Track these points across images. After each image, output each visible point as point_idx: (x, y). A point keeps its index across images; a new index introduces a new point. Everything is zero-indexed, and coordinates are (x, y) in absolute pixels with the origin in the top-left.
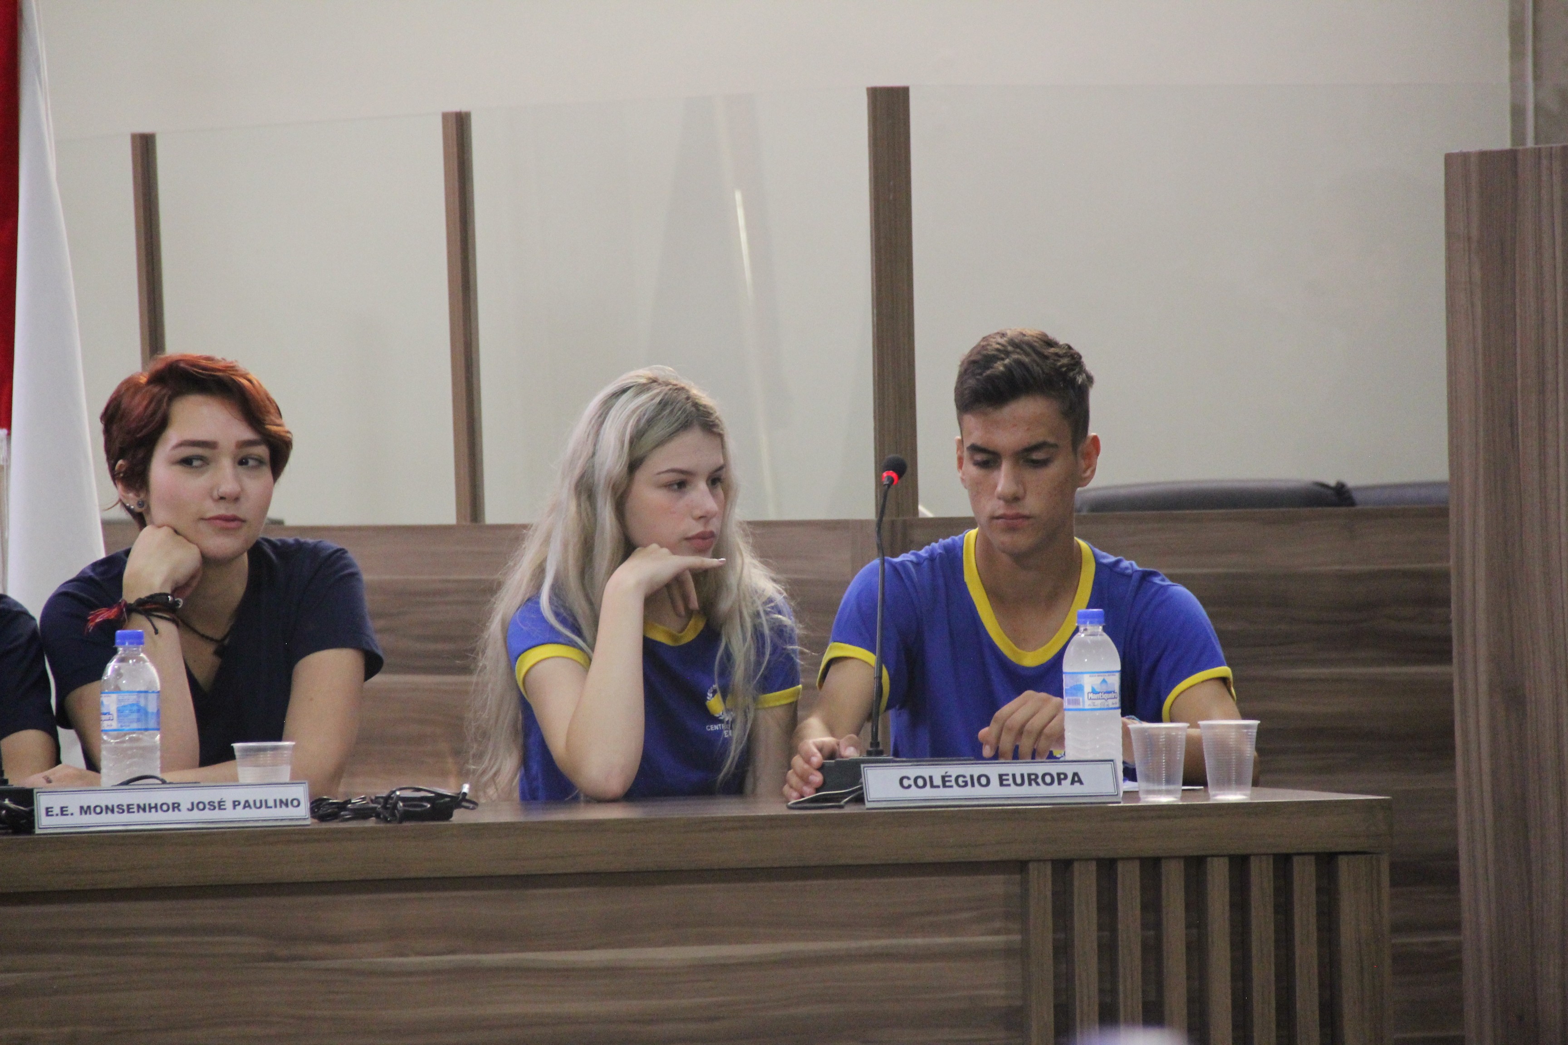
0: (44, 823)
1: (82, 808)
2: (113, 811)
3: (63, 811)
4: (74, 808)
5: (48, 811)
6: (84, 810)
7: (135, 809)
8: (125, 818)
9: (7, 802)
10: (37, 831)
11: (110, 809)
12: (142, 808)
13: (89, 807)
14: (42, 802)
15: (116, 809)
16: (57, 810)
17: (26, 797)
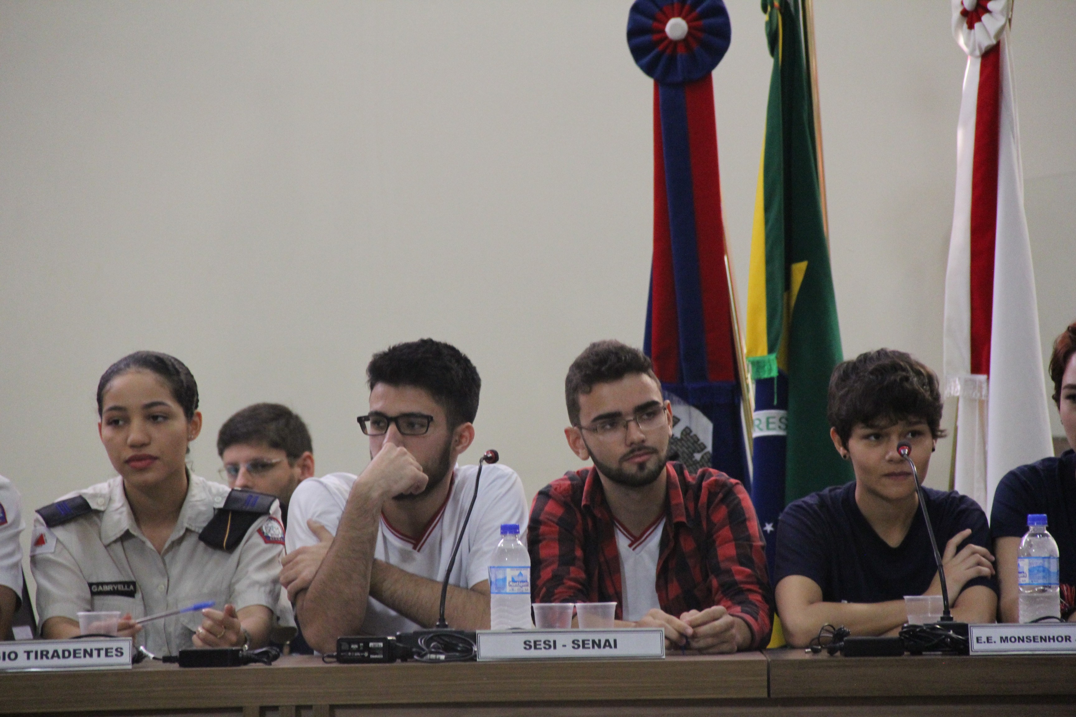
0: (976, 648)
1: (1001, 638)
2: (1023, 641)
3: (988, 640)
4: (996, 638)
5: (978, 640)
6: (1004, 640)
7: (1039, 640)
8: (1032, 645)
9: (951, 632)
10: (971, 653)
11: (1021, 639)
12: (1043, 639)
13: (1006, 638)
14: (975, 632)
15: (1025, 639)
16: (984, 639)
17: (963, 629)
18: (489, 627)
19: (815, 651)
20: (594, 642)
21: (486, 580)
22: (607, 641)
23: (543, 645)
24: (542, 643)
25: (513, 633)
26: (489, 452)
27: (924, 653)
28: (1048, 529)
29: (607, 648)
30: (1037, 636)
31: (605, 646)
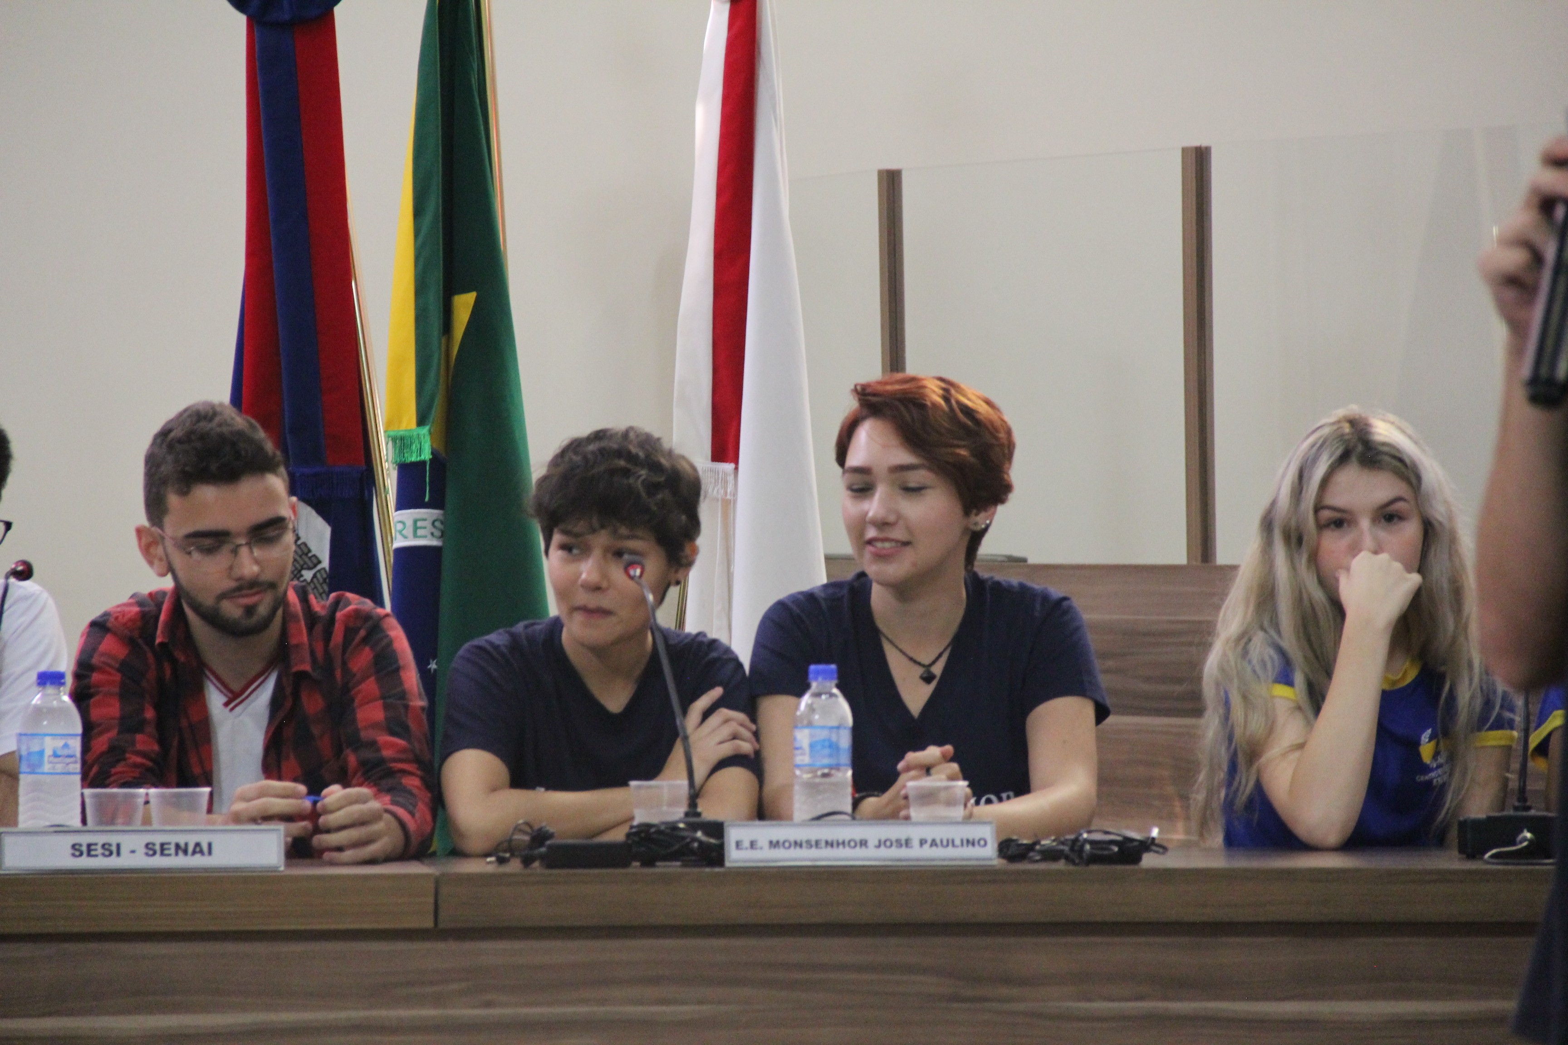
0: (735, 857)
1: (771, 842)
2: (801, 846)
3: (753, 845)
4: (763, 842)
5: (738, 845)
6: (774, 844)
7: (824, 845)
8: (814, 853)
9: (699, 834)
10: (728, 864)
11: (798, 844)
12: (829, 844)
13: (778, 842)
14: (733, 834)
15: (804, 845)
16: (746, 844)
17: (717, 829)
18: (15, 823)
19: (501, 861)
20: (178, 846)
21: (13, 753)
22: (198, 845)
23: (100, 851)
24: (99, 847)
25: (56, 832)
26: (19, 564)
27: (658, 864)
28: (838, 686)
29: (198, 856)
30: (821, 840)
31: (194, 853)
